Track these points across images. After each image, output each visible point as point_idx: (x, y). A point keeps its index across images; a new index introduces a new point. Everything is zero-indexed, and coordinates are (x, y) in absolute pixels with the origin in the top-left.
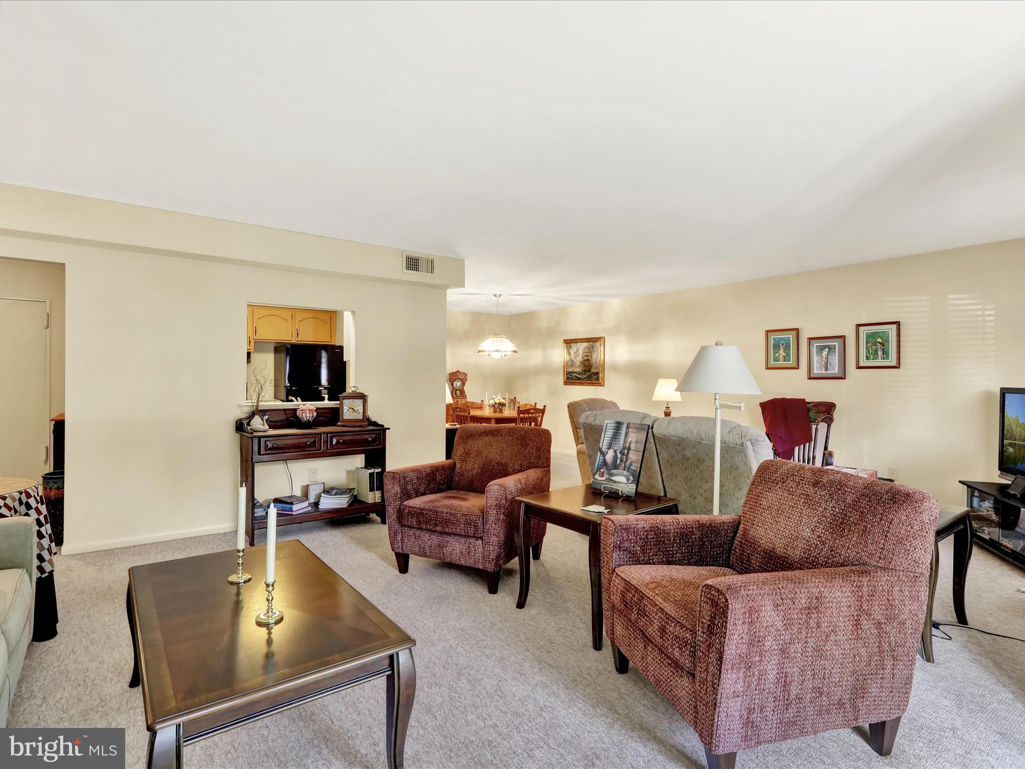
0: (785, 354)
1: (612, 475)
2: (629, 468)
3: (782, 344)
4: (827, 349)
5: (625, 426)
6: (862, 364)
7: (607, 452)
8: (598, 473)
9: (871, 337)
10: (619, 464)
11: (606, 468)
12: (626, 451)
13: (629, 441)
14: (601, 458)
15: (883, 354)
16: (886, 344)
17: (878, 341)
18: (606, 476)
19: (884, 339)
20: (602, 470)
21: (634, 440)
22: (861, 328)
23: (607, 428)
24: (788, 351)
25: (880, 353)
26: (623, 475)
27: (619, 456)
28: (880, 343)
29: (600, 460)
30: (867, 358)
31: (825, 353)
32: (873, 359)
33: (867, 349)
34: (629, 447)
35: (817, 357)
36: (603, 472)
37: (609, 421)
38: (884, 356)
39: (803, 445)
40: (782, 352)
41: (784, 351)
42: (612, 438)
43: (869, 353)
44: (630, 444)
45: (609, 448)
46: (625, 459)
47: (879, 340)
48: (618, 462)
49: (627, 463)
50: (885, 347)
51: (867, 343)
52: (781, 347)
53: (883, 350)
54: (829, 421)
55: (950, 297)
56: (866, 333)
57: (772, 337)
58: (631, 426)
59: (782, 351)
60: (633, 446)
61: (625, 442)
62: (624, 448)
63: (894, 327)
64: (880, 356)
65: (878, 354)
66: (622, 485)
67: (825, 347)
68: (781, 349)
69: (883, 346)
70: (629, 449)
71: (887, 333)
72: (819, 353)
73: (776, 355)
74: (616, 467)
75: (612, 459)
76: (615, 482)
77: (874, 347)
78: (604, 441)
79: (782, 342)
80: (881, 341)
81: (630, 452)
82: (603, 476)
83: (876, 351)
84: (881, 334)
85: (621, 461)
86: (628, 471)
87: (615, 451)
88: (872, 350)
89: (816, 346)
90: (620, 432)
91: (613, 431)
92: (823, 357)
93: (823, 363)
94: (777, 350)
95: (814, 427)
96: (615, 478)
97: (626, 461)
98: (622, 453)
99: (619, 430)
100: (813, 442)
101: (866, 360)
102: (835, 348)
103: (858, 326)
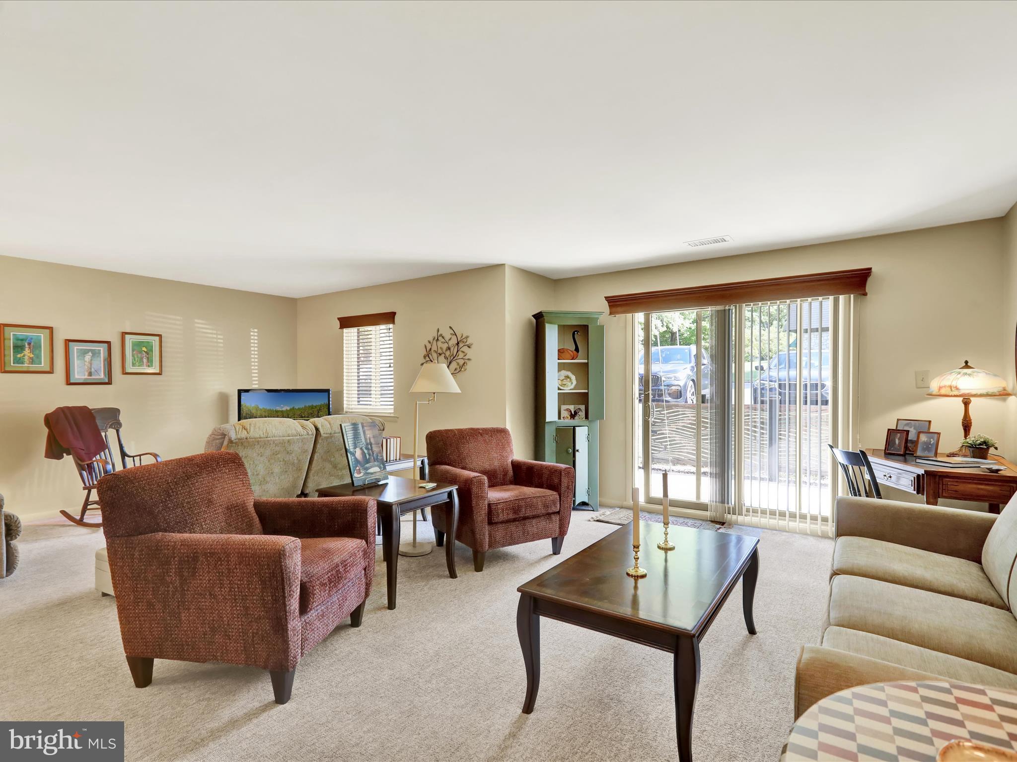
0: (32, 355)
1: (367, 469)
2: (377, 458)
3: (29, 344)
4: (90, 354)
5: (360, 426)
6: (129, 371)
7: (355, 451)
8: (356, 472)
9: (137, 346)
10: (369, 458)
11: (360, 464)
12: (369, 446)
13: (368, 438)
14: (352, 458)
15: (148, 362)
16: (151, 353)
18: (363, 472)
19: (148, 347)
20: (358, 468)
21: (371, 436)
22: (127, 337)
23: (347, 430)
24: (37, 352)
25: (145, 360)
26: (376, 466)
27: (366, 451)
28: (144, 351)
29: (353, 460)
30: (133, 365)
31: (88, 357)
32: (139, 366)
33: (133, 356)
34: (370, 442)
35: (78, 362)
36: (359, 469)
37: (346, 424)
38: (149, 364)
39: (102, 452)
40: (28, 353)
41: (32, 352)
42: (354, 438)
43: (135, 360)
44: (370, 440)
45: (355, 447)
46: (371, 453)
47: (144, 349)
48: (368, 457)
49: (375, 455)
50: (149, 356)
51: (133, 350)
52: (27, 346)
53: (148, 358)
54: (117, 426)
55: (196, 321)
56: (132, 341)
57: (11, 333)
58: (365, 425)
59: (29, 351)
60: (372, 440)
61: (366, 439)
62: (367, 444)
63: (157, 338)
64: (145, 364)
65: (143, 362)
66: (378, 474)
67: (89, 351)
68: (27, 349)
69: (148, 354)
70: (371, 444)
72: (80, 357)
73: (20, 356)
74: (368, 461)
75: (361, 456)
76: (372, 474)
77: (139, 355)
78: (349, 443)
79: (28, 340)
80: (146, 350)
81: (373, 446)
82: (360, 473)
83: (142, 359)
84: (146, 344)
85: (369, 455)
86: (378, 462)
87: (361, 449)
88: (138, 357)
89: (77, 349)
90: (359, 431)
91: (352, 432)
92: (86, 361)
93: (86, 367)
95: (103, 434)
96: (371, 470)
97: (373, 454)
98: (367, 449)
99: (357, 430)
100: (107, 450)
101: (132, 366)
102: (100, 353)
103: (124, 334)
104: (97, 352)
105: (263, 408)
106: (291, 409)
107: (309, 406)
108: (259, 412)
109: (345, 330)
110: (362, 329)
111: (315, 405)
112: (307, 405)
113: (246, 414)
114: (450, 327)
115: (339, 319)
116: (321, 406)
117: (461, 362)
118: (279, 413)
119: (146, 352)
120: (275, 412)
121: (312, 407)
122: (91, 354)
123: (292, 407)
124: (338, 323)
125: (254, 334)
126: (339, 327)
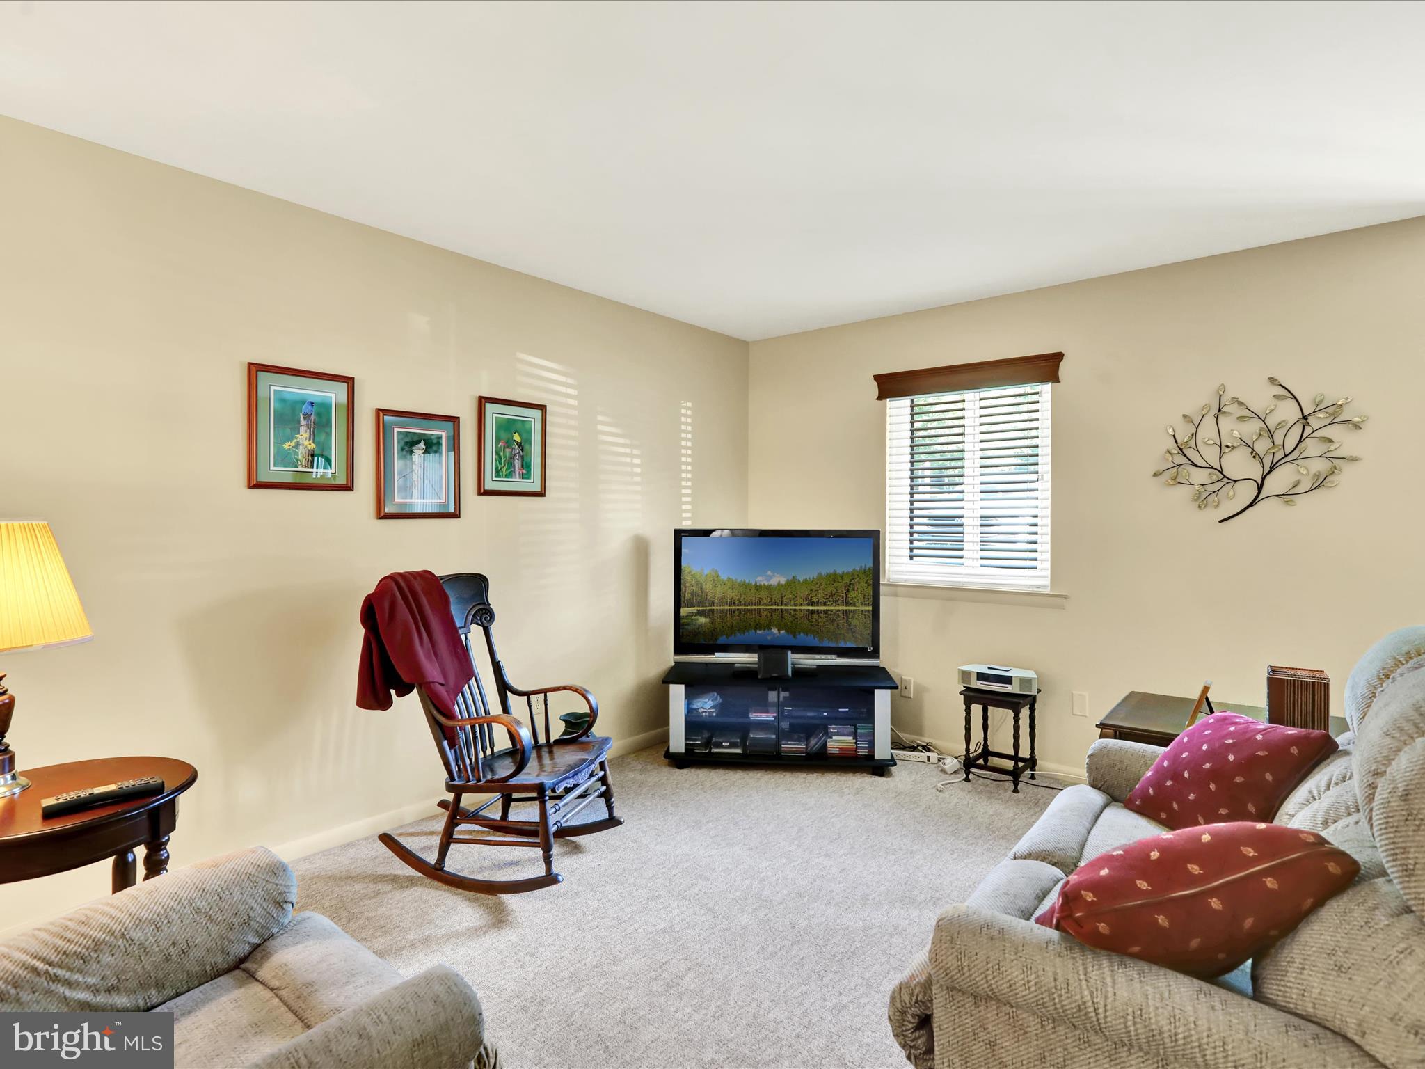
0: (313, 446)
3: (307, 416)
4: (422, 445)
6: (489, 485)
9: (507, 426)
15: (522, 466)
17: (515, 438)
19: (524, 435)
22: (489, 407)
24: (322, 437)
25: (517, 463)
28: (517, 443)
30: (497, 472)
31: (418, 454)
32: (506, 476)
33: (497, 452)
38: (524, 471)
39: (466, 686)
40: (304, 437)
41: (313, 436)
43: (501, 464)
47: (517, 437)
50: (524, 454)
51: (498, 440)
52: (303, 422)
53: (522, 458)
54: (484, 616)
56: (497, 418)
57: (271, 388)
59: (307, 435)
63: (538, 414)
64: (517, 470)
65: (514, 467)
67: (419, 438)
68: (302, 429)
69: (522, 450)
71: (527, 426)
73: (286, 446)
77: (508, 450)
79: (306, 408)
80: (519, 440)
83: (512, 458)
84: (520, 426)
89: (399, 433)
92: (414, 463)
93: (415, 478)
94: (288, 431)
95: (463, 640)
100: (473, 679)
101: (496, 477)
102: (439, 444)
103: (483, 401)
104: (435, 441)
105: (729, 579)
106: (788, 583)
107: (828, 576)
108: (719, 589)
109: (890, 403)
110: (919, 399)
111: (840, 571)
112: (824, 573)
113: (692, 594)
114: (1272, 381)
115: (877, 378)
116: (853, 575)
117: (1320, 466)
118: (762, 593)
119: (519, 445)
120: (753, 590)
121: (834, 578)
122: (424, 447)
123: (790, 578)
124: (874, 389)
125: (686, 410)
126: (877, 395)
